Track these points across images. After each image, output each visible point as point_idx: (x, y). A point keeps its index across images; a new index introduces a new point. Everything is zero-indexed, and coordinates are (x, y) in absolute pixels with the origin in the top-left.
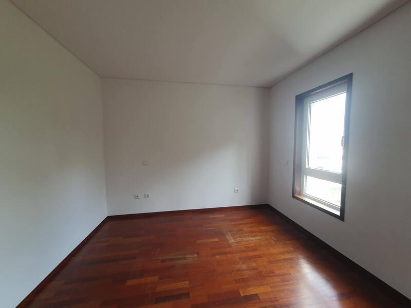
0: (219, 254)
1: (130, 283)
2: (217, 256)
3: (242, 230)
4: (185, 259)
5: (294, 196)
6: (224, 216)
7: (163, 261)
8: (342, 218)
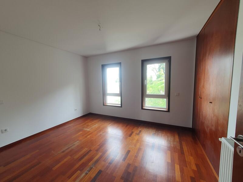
0: (88, 135)
1: (54, 169)
2: (88, 136)
3: (88, 125)
4: (74, 145)
5: (104, 105)
6: (73, 124)
7: (63, 152)
8: (121, 107)
